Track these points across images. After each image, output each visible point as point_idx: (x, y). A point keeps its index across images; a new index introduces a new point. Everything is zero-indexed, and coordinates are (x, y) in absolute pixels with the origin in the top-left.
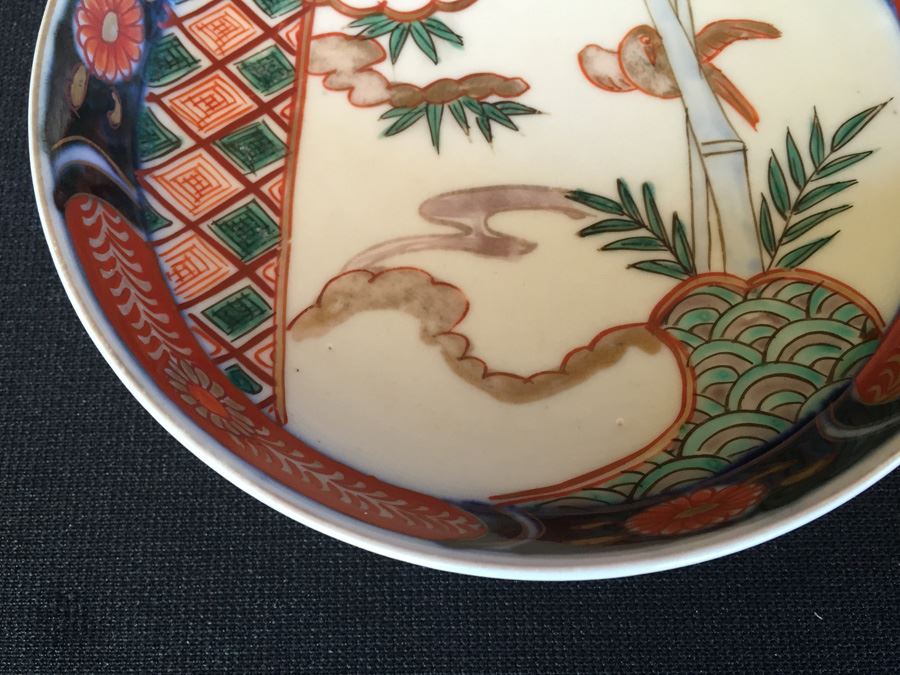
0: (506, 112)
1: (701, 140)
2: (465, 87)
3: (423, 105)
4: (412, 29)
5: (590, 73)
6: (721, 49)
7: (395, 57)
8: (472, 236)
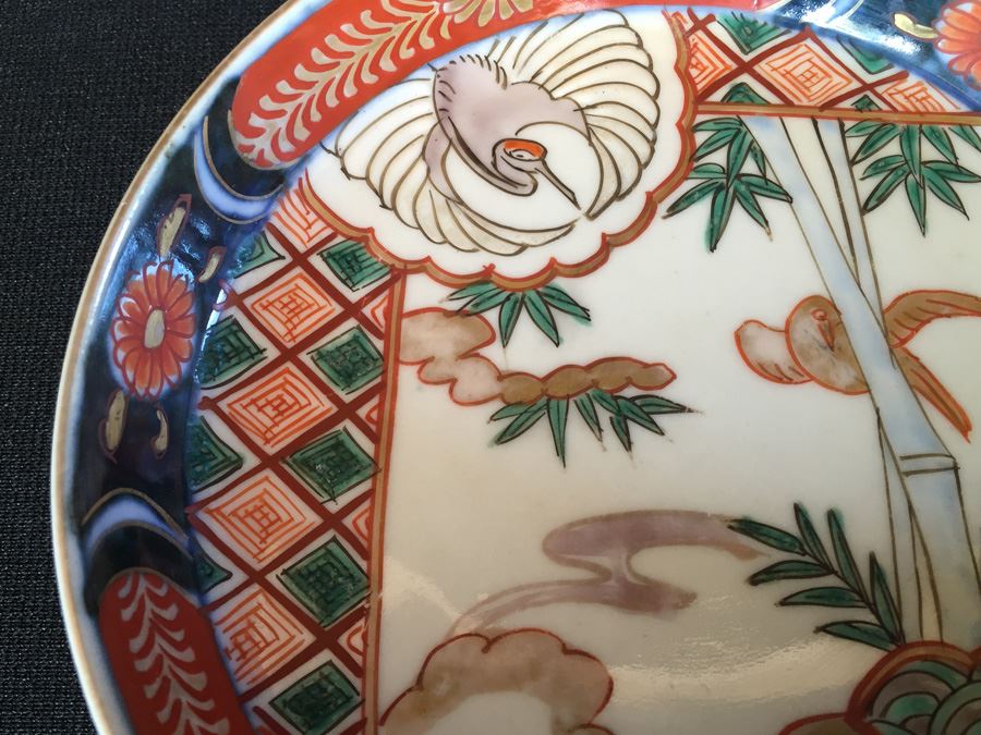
0: (647, 410)
1: (899, 452)
2: (595, 375)
3: (543, 400)
4: (526, 300)
5: (751, 358)
6: (916, 330)
7: (506, 339)
8: (612, 583)
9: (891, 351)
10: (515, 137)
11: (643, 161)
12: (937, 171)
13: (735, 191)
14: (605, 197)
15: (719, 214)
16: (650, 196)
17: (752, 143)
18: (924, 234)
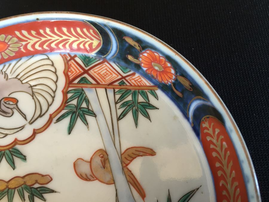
0: (41, 192)
2: (25, 180)
3: (6, 190)
4: (5, 153)
5: (78, 172)
6: (131, 161)
9: (123, 169)
10: (8, 97)
11: (50, 104)
12: (142, 106)
13: (79, 113)
14: (36, 117)
15: (73, 121)
16: (51, 115)
17: (85, 97)
18: (136, 127)
